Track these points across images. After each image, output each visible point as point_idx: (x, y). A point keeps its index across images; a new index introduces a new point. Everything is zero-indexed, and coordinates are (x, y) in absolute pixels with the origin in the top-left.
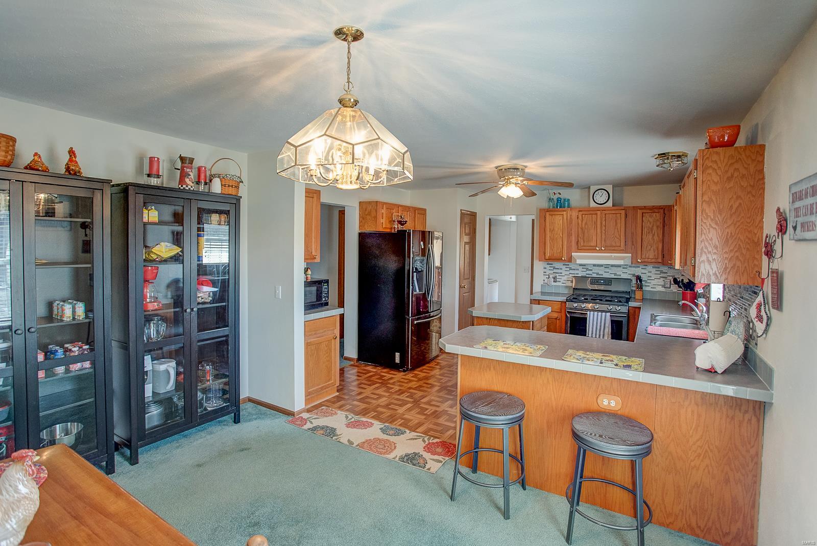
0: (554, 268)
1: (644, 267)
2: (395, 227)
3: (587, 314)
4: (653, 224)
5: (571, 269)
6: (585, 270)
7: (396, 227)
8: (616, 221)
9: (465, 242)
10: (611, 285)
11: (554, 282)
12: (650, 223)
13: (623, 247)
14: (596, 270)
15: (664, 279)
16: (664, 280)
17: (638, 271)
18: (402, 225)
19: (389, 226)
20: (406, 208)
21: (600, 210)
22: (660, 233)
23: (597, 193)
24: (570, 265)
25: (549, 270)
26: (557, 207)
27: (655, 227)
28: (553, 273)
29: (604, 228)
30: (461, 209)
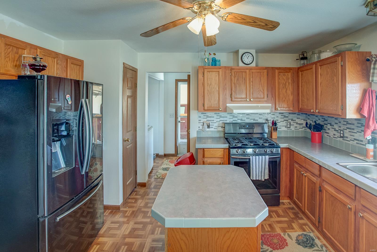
0: (208, 117)
3: (250, 158)
4: (286, 81)
5: (221, 117)
8: (260, 78)
9: (127, 96)
10: (254, 128)
11: (207, 128)
12: (284, 80)
13: (266, 99)
14: (240, 117)
15: (286, 121)
16: (286, 123)
17: (272, 117)
21: (248, 69)
22: (291, 87)
23: (244, 55)
24: (223, 114)
25: (203, 118)
26: (212, 65)
27: (287, 84)
28: (207, 120)
29: (251, 83)
30: (124, 63)
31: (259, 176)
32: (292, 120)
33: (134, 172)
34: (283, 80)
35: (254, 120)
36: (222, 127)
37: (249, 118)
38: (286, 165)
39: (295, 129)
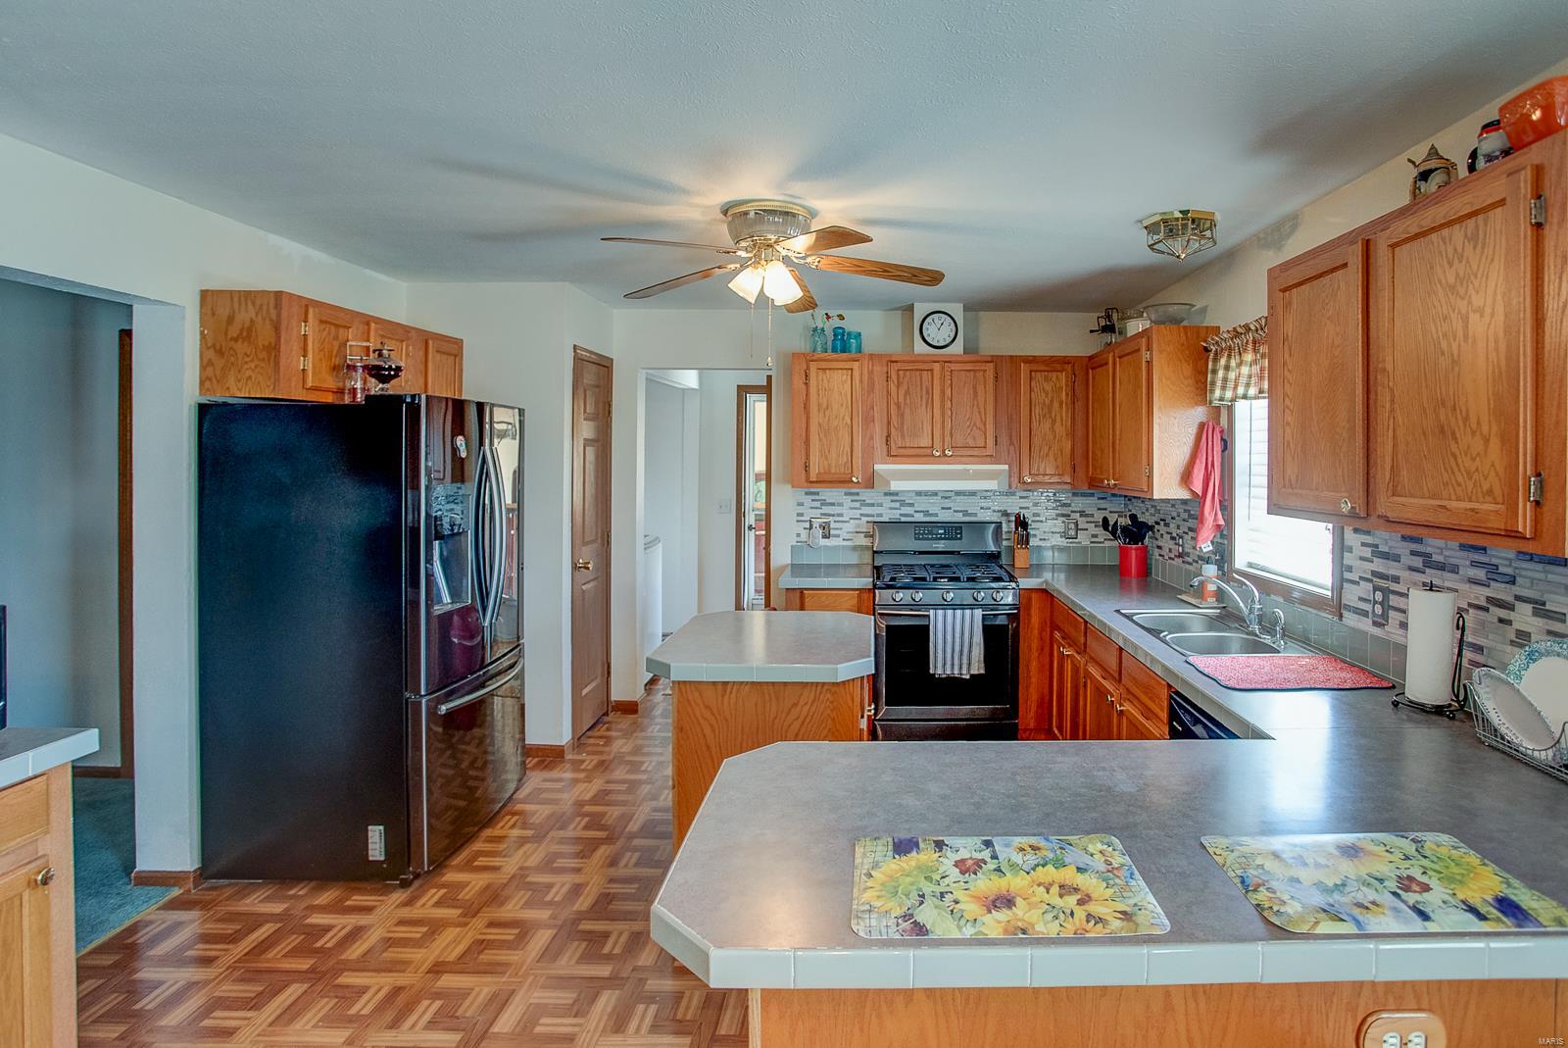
0: (824, 503)
1: (1024, 494)
2: (355, 390)
3: (928, 616)
4: (1052, 398)
5: (864, 504)
6: (897, 505)
7: (359, 385)
8: (975, 388)
9: (585, 439)
10: (960, 539)
11: (823, 537)
12: (1047, 394)
13: (990, 449)
14: (922, 504)
15: (1064, 519)
16: (1064, 522)
17: (1014, 505)
18: (384, 379)
19: (331, 383)
20: (401, 332)
21: (938, 362)
22: (1067, 416)
23: (929, 320)
24: (867, 495)
25: (812, 508)
26: (834, 350)
27: (1056, 405)
28: (822, 514)
29: (948, 404)
30: (575, 346)
31: (953, 665)
32: (1083, 514)
33: (603, 665)
34: (1043, 395)
35: (965, 513)
36: (868, 535)
37: (950, 508)
38: (1042, 639)
39: (1092, 542)
